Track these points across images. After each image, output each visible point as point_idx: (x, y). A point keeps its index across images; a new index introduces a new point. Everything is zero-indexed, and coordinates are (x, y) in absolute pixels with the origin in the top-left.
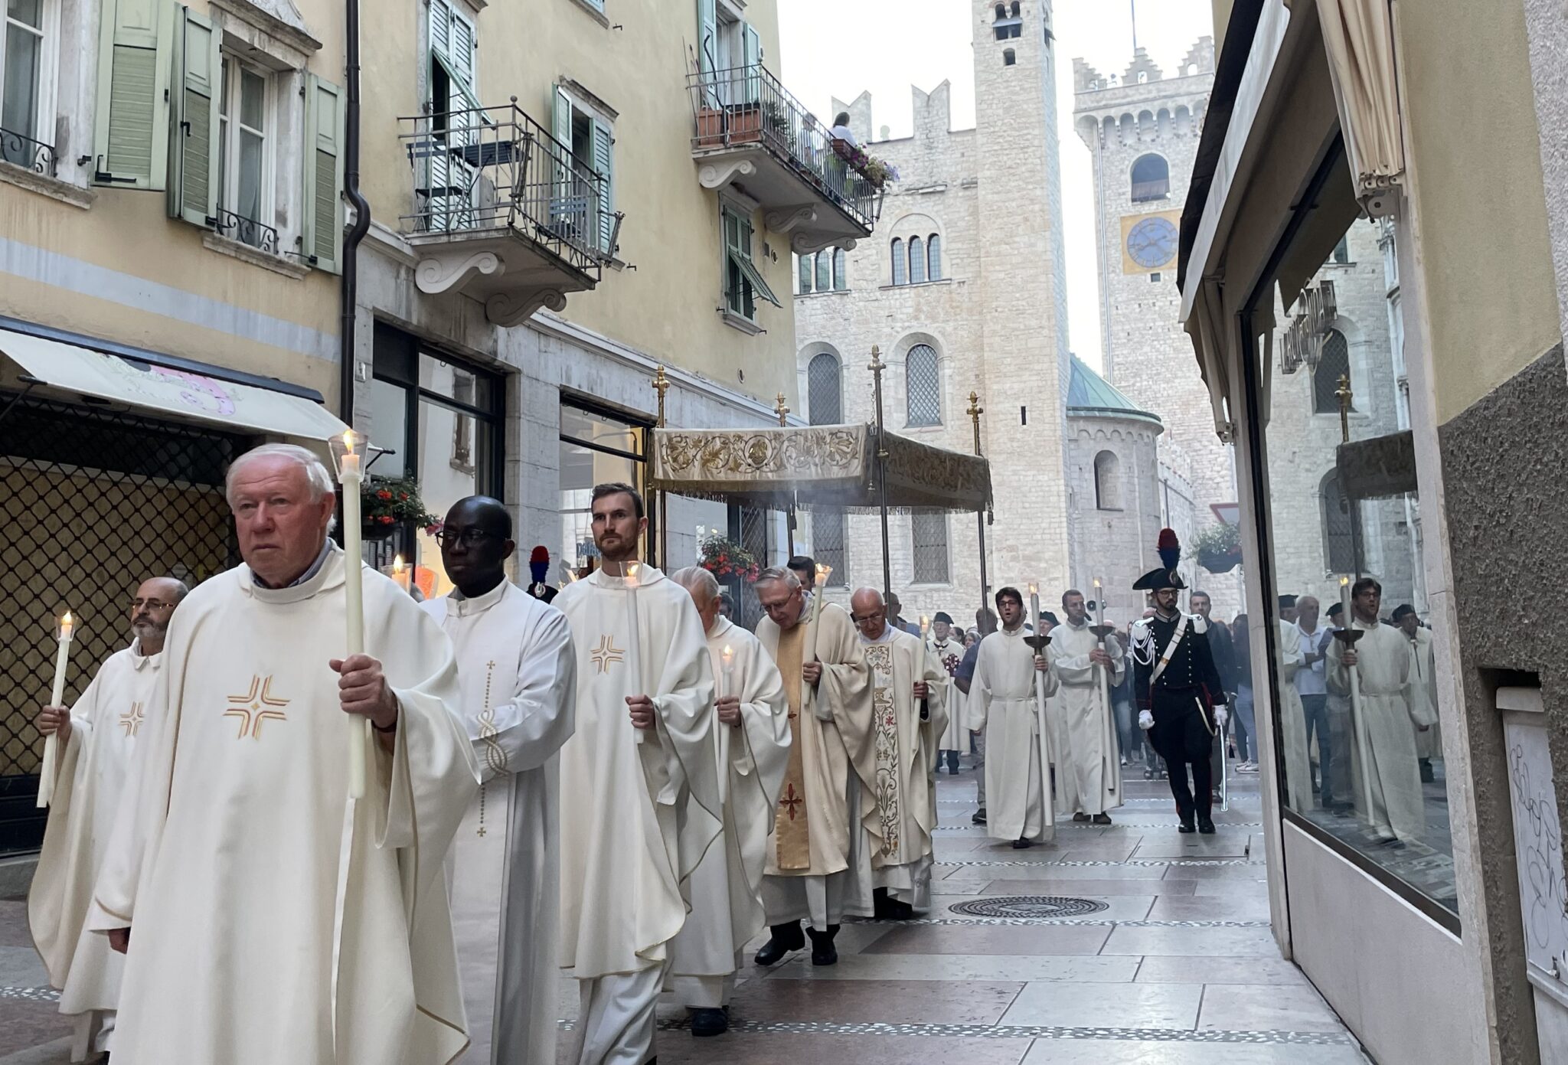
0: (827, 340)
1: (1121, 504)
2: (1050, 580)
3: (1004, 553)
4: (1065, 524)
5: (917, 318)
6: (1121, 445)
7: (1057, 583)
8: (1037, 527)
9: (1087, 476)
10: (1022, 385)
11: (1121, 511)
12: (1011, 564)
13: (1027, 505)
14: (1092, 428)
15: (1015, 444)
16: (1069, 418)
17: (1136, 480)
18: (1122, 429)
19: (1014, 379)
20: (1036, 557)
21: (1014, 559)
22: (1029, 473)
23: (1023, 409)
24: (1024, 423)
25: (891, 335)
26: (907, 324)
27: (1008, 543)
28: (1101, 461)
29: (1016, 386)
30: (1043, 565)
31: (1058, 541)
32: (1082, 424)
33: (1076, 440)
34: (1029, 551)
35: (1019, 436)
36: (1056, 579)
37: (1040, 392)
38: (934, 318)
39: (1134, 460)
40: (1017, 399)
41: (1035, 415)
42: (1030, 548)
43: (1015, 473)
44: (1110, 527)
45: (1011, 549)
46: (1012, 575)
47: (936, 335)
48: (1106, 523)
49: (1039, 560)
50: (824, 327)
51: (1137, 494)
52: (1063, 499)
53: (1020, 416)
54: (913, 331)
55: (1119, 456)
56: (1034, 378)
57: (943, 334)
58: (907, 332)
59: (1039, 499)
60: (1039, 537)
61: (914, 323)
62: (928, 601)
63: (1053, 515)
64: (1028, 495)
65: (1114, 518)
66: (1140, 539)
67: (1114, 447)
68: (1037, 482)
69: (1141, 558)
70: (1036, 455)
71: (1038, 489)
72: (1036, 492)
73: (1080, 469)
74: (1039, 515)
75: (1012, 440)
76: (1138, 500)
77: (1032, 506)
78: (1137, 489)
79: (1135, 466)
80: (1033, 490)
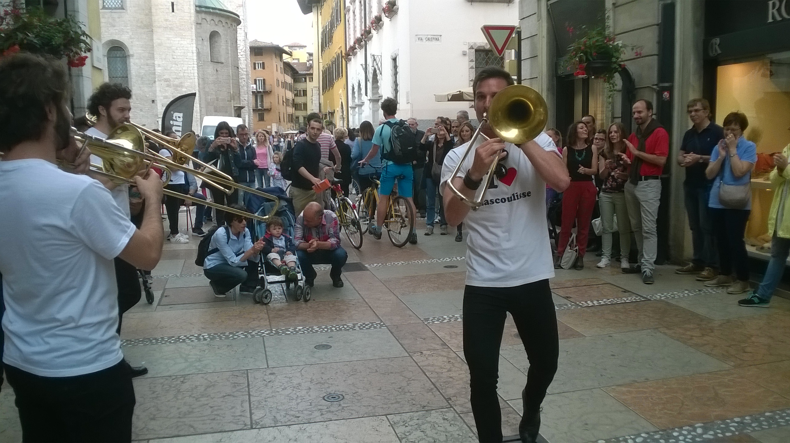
1: (223, 61)
3: (162, 82)
4: (196, 68)
6: (222, 28)
8: (180, 69)
9: (205, 43)
11: (222, 63)
12: (166, 88)
13: (175, 57)
14: (209, 18)
15: (168, 23)
16: (197, 12)
17: (229, 47)
18: (223, 20)
20: (180, 85)
21: (168, 86)
22: (175, 39)
23: (173, 3)
24: (173, 11)
27: (165, 77)
28: (213, 35)
31: (193, 77)
32: (203, 15)
33: (200, 24)
34: (177, 82)
35: (170, 19)
39: (228, 36)
41: (179, 7)
42: (177, 80)
43: (168, 39)
44: (217, 71)
45: (166, 80)
46: (167, 94)
48: (215, 69)
49: (182, 87)
51: (230, 55)
52: (195, 54)
53: (171, 7)
55: (221, 34)
59: (182, 54)
60: (182, 74)
63: (190, 63)
64: (175, 51)
65: (219, 66)
66: (231, 78)
67: (219, 29)
68: (181, 44)
69: (232, 88)
70: (180, 29)
71: (181, 48)
72: (180, 50)
73: (202, 39)
74: (182, 62)
75: (166, 20)
76: (230, 58)
77: (178, 57)
78: (230, 53)
79: (229, 41)
80: (178, 49)
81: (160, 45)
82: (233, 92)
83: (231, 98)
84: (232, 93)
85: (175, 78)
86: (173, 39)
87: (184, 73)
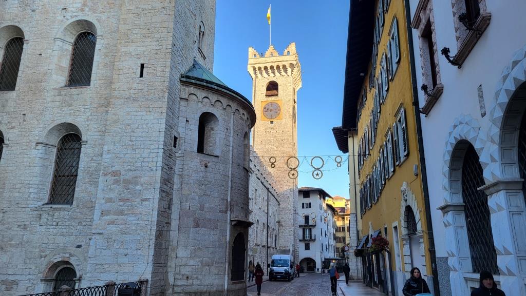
0: (17, 24)
1: (217, 153)
2: (143, 200)
3: (109, 177)
5: (82, 10)
6: (222, 112)
7: (147, 203)
8: (138, 156)
9: (192, 127)
10: (144, 48)
11: (217, 157)
12: (113, 187)
13: (134, 139)
14: (201, 94)
15: (131, 92)
16: (182, 82)
17: (231, 139)
18: (225, 101)
19: (138, 44)
20: (135, 181)
21: (116, 182)
22: (139, 114)
23: (142, 66)
24: (141, 76)
25: (62, 21)
26: (75, 14)
27: (114, 169)
28: (205, 120)
29: (139, 49)
30: (139, 188)
31: (154, 168)
32: (192, 89)
33: (187, 100)
34: (130, 175)
35: (135, 85)
36: (146, 200)
37: (157, 54)
38: (94, 10)
39: (231, 125)
40: (139, 58)
41: (150, 70)
42: (130, 173)
43: (128, 113)
44: (206, 167)
45: (115, 174)
46: (112, 195)
47: (95, 22)
48: (204, 163)
49: (136, 183)
50: (17, 16)
51: (231, 148)
53: (139, 70)
54: (78, 19)
55: (220, 119)
56: (154, 43)
57: (99, 21)
58: (75, 19)
59: (144, 134)
60: (139, 164)
61: (80, 13)
62: (50, 218)
63: (153, 147)
64: (135, 131)
65: (211, 161)
66: (230, 179)
67: (217, 111)
68: (145, 120)
69: (229, 193)
70: (147, 99)
71: (144, 126)
72: (143, 128)
73: (187, 121)
74: (142, 147)
75: (130, 88)
76: (231, 152)
77: (138, 139)
78: (231, 145)
79: (232, 130)
80: (140, 127)
81: (115, 122)
82: (231, 200)
83: (227, 208)
84: (229, 200)
85: (128, 171)
86: (135, 114)
87: (143, 161)
